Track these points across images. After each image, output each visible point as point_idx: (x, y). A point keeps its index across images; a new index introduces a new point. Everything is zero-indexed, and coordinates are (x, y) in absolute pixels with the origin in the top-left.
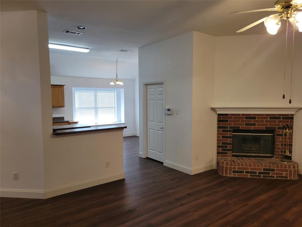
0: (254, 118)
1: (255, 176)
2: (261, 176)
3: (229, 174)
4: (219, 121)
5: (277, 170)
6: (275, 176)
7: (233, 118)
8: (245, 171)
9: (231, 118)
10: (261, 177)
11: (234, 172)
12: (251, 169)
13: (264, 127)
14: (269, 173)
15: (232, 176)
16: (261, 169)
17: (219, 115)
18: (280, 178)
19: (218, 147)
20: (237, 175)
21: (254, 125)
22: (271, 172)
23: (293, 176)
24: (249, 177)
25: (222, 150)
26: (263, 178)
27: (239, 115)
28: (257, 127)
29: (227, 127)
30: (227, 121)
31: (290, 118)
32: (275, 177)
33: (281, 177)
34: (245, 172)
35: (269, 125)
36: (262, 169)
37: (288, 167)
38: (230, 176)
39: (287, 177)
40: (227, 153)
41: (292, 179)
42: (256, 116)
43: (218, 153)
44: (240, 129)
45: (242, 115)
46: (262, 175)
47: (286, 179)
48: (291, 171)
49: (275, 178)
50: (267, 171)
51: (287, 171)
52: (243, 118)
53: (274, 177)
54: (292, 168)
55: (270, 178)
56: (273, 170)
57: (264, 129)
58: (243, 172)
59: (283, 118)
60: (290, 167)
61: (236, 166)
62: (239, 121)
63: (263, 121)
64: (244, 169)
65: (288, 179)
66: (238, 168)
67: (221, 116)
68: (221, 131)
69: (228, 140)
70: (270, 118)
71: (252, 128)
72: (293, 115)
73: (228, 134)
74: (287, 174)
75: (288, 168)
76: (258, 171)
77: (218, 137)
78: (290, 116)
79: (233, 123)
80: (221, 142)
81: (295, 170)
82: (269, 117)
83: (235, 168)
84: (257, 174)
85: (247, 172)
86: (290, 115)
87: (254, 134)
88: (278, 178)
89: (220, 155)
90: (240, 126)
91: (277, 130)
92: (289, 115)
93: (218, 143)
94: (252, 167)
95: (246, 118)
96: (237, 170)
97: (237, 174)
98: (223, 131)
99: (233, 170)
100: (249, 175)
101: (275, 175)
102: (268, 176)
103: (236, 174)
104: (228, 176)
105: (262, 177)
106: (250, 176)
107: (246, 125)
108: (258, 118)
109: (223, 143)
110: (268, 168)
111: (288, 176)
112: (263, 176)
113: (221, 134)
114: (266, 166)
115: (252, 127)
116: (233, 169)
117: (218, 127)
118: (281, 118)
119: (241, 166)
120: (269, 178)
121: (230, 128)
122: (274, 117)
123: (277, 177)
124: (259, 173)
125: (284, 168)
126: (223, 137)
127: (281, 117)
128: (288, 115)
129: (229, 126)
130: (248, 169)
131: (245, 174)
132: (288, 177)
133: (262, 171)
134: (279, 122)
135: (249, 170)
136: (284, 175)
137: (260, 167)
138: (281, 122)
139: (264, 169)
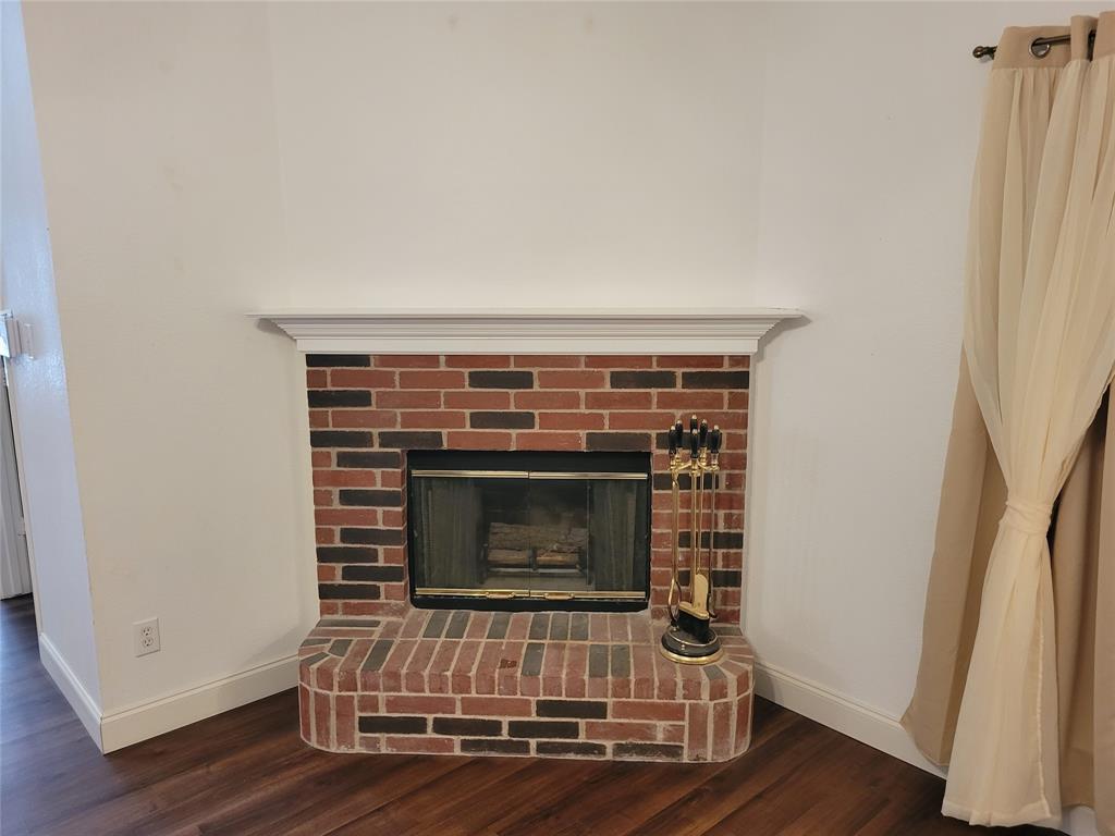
0: (524, 380)
1: (492, 746)
2: (528, 744)
3: (340, 743)
4: (315, 399)
5: (622, 710)
6: (609, 744)
7: (397, 378)
8: (430, 718)
9: (387, 380)
10: (528, 751)
11: (367, 725)
12: (468, 706)
13: (583, 433)
14: (572, 731)
15: (359, 749)
16: (523, 707)
17: (313, 360)
18: (635, 758)
19: (323, 555)
20: (384, 744)
21: (525, 421)
22: (582, 722)
23: (715, 743)
24: (457, 752)
25: (347, 574)
26: (542, 756)
27: (432, 359)
28: (539, 435)
29: (364, 439)
30: (363, 399)
31: (731, 377)
32: (609, 751)
33: (642, 750)
34: (430, 724)
35: (607, 422)
36: (534, 708)
37: (680, 692)
38: (343, 750)
39: (674, 751)
40: (375, 593)
41: (709, 760)
42: (535, 371)
43: (325, 592)
44: (445, 446)
45: (453, 360)
46: (533, 742)
47: (674, 761)
48: (698, 716)
49: (609, 756)
50: (562, 714)
51: (677, 713)
52: (456, 380)
53: (601, 750)
54: (705, 695)
55: (579, 757)
56: (598, 710)
57: (584, 448)
58: (418, 726)
59: (689, 380)
60: (692, 690)
61: (376, 688)
62: (432, 400)
63: (573, 401)
64: (428, 705)
65: (686, 759)
66: (392, 704)
67: (328, 370)
68: (334, 460)
69: (380, 516)
70: (617, 380)
71: (514, 439)
72: (743, 360)
73: (379, 480)
74: (677, 733)
75: (685, 697)
76: (505, 720)
77: (319, 498)
78: (726, 368)
79: (398, 411)
80: (337, 529)
81: (727, 706)
82: (607, 372)
83: (372, 704)
84: (505, 736)
85: (442, 726)
86: (726, 362)
87: (534, 475)
88: (627, 758)
89: (340, 602)
90: (445, 432)
91: (656, 451)
92: (720, 358)
93: (321, 535)
94: (474, 694)
95: (476, 380)
96: (383, 713)
97: (387, 735)
98: (343, 460)
99: (358, 714)
100: (457, 739)
101: (606, 736)
102: (567, 748)
103: (382, 737)
104: (333, 749)
105: (533, 754)
106: (465, 745)
107: (479, 420)
108: (547, 380)
109: (347, 535)
110: (563, 698)
111: (685, 744)
112: (541, 748)
113: (334, 479)
114: (552, 684)
115: (514, 432)
116: (361, 710)
117: (317, 439)
118: (679, 381)
119: (408, 689)
120: (571, 756)
121: (387, 439)
122: (638, 375)
123: (619, 749)
124: (515, 728)
125: (659, 698)
126: (347, 497)
127: (679, 371)
128: (716, 360)
129: (375, 431)
130: (449, 705)
131: (430, 734)
132: (685, 751)
133: (534, 718)
134: (665, 402)
135: (458, 715)
136: (660, 739)
137: (519, 696)
138: (677, 401)
139: (544, 708)
